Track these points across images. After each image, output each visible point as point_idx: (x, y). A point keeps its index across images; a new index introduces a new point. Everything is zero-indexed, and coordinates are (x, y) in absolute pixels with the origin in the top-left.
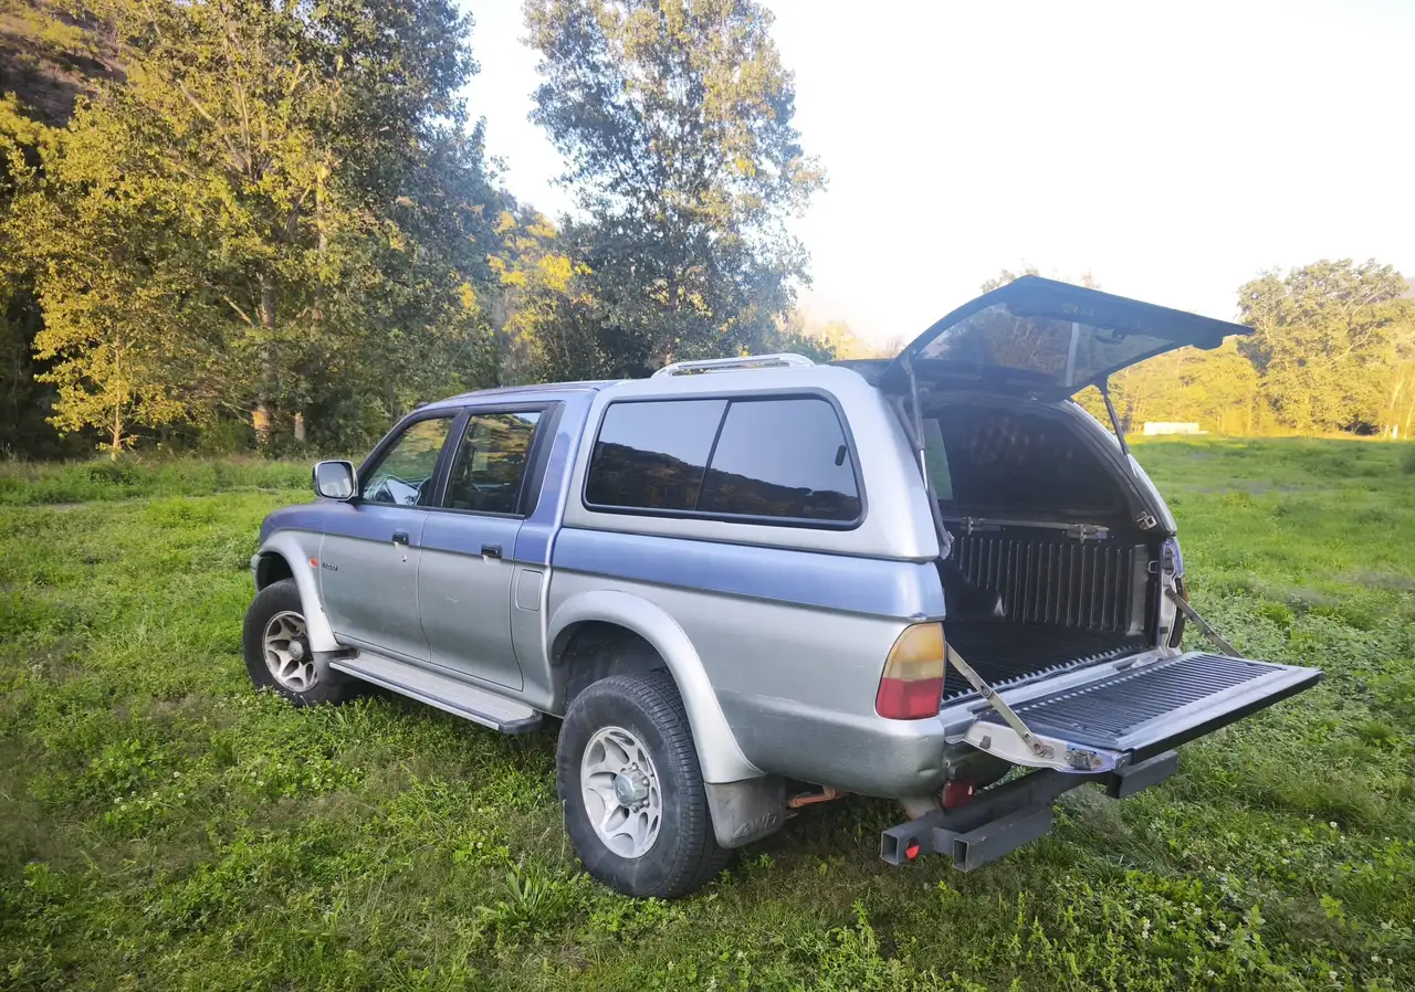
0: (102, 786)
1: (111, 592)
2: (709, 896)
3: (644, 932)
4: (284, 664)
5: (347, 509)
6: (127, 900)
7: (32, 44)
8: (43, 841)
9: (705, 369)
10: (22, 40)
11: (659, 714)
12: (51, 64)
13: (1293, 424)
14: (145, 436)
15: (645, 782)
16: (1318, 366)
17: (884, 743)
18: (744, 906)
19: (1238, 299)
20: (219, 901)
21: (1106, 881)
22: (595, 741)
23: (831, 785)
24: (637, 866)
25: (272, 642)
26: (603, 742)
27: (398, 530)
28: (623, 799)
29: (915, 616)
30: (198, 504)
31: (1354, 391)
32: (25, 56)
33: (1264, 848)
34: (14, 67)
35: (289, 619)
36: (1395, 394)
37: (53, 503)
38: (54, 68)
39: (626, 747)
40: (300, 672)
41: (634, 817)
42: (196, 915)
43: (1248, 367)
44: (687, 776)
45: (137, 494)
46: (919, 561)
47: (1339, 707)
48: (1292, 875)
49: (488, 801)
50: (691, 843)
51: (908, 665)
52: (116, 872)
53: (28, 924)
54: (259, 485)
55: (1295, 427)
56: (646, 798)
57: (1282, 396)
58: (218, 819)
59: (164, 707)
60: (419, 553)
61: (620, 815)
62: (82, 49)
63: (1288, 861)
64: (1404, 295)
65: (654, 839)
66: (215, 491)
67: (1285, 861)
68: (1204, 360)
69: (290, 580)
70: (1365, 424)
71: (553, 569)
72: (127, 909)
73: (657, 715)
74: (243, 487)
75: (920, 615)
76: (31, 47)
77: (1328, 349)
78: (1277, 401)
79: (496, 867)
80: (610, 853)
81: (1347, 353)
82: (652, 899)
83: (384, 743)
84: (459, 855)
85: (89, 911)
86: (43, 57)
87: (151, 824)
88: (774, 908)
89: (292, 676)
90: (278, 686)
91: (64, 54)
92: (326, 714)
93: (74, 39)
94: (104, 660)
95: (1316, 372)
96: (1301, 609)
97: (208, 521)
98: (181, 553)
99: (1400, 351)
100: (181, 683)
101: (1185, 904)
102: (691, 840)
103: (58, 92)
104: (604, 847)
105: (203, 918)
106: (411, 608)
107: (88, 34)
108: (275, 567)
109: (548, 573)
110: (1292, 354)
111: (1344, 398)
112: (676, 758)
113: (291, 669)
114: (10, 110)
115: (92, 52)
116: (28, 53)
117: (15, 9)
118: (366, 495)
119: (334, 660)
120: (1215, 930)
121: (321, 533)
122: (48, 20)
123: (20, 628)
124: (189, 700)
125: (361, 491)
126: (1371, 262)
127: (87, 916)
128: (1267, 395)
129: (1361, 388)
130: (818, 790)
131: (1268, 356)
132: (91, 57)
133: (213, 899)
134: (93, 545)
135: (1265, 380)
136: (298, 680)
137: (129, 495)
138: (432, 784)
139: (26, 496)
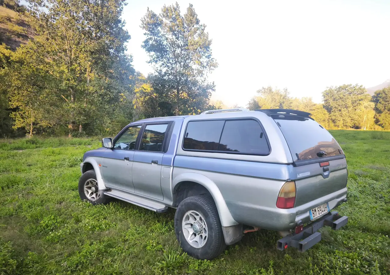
0: (44, 229)
1: (37, 174)
2: (221, 259)
3: (205, 270)
4: (89, 194)
5: (111, 151)
6: (56, 262)
7: (10, 31)
8: (31, 245)
9: (214, 112)
10: (7, 30)
11: (207, 207)
12: (15, 36)
13: (338, 126)
14: (39, 131)
15: (201, 226)
16: (344, 112)
17: (279, 216)
18: (231, 262)
19: (322, 95)
20: (83, 262)
21: (330, 253)
22: (187, 215)
23: (256, 226)
24: (200, 250)
25: (86, 187)
26: (189, 215)
27: (126, 156)
28: (195, 231)
29: (288, 180)
30: (57, 150)
31: (354, 118)
32: (8, 34)
33: (370, 243)
34: (5, 37)
35: (92, 181)
36: (365, 118)
37: (16, 149)
38: (15, 37)
39: (196, 216)
40: (94, 195)
41: (198, 236)
42: (77, 266)
43: (326, 112)
44: (216, 225)
45: (39, 147)
46: (288, 164)
47: (376, 203)
48: (380, 251)
49: (152, 231)
50: (217, 244)
51: (286, 193)
52: (53, 253)
53: (30, 270)
54: (71, 144)
55: (339, 127)
56: (202, 231)
57: (335, 119)
58: (79, 238)
59: (58, 206)
60: (132, 163)
61: (193, 236)
62: (23, 32)
63: (378, 247)
64: (366, 93)
65: (205, 243)
66: (59, 146)
67: (377, 247)
68: (314, 110)
69: (92, 170)
70: (357, 126)
71: (173, 167)
72: (57, 264)
73: (206, 207)
74: (66, 145)
75: (289, 179)
76: (10, 32)
77: (347, 107)
78: (334, 120)
79: (159, 251)
80: (191, 246)
81: (351, 108)
82: (205, 260)
83: (120, 215)
84: (148, 248)
85: (46, 266)
86: (13, 34)
87: (60, 239)
88: (240, 262)
89: (92, 196)
90: (88, 200)
91: (18, 34)
92: (102, 207)
93: (21, 30)
94: (39, 193)
95: (344, 113)
96: (359, 175)
97: (59, 154)
98: (54, 163)
99: (365, 107)
100: (61, 199)
101: (355, 260)
102: (217, 243)
103: (16, 43)
104: (190, 245)
105: (80, 267)
106: (129, 178)
107: (24, 28)
108: (88, 167)
109: (172, 168)
110: (337, 109)
111: (351, 120)
112: (212, 220)
113: (91, 195)
114: (4, 48)
115: (25, 33)
116: (9, 33)
117: (5, 22)
118: (115, 147)
119: (105, 192)
120: (364, 267)
121: (102, 157)
122: (14, 25)
123: (14, 184)
124: (64, 203)
125: (114, 145)
126: (357, 85)
127: (46, 267)
128: (331, 119)
129: (356, 117)
130: (252, 228)
131: (331, 109)
132: (25, 34)
133: (81, 261)
134: (30, 161)
135: (331, 115)
136: (93, 198)
137: (37, 147)
138: (136, 227)
139: (9, 148)
